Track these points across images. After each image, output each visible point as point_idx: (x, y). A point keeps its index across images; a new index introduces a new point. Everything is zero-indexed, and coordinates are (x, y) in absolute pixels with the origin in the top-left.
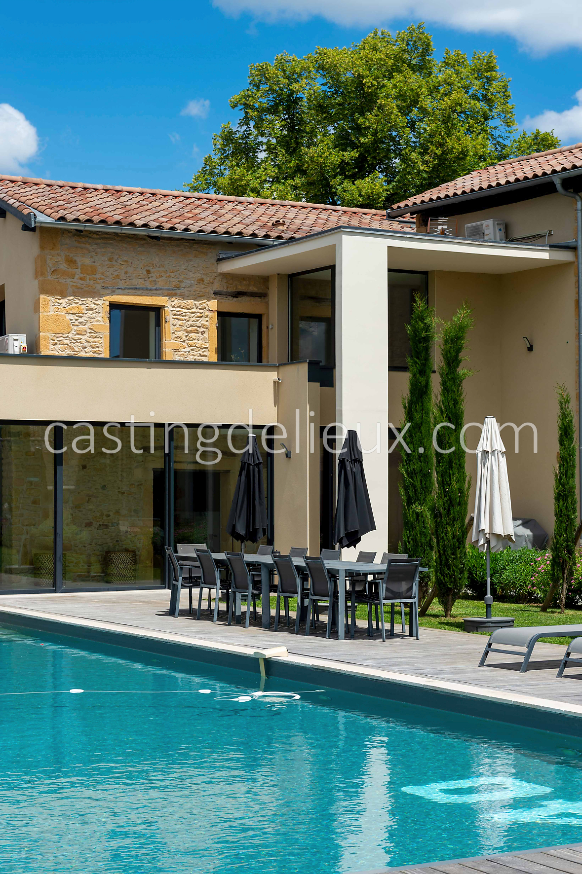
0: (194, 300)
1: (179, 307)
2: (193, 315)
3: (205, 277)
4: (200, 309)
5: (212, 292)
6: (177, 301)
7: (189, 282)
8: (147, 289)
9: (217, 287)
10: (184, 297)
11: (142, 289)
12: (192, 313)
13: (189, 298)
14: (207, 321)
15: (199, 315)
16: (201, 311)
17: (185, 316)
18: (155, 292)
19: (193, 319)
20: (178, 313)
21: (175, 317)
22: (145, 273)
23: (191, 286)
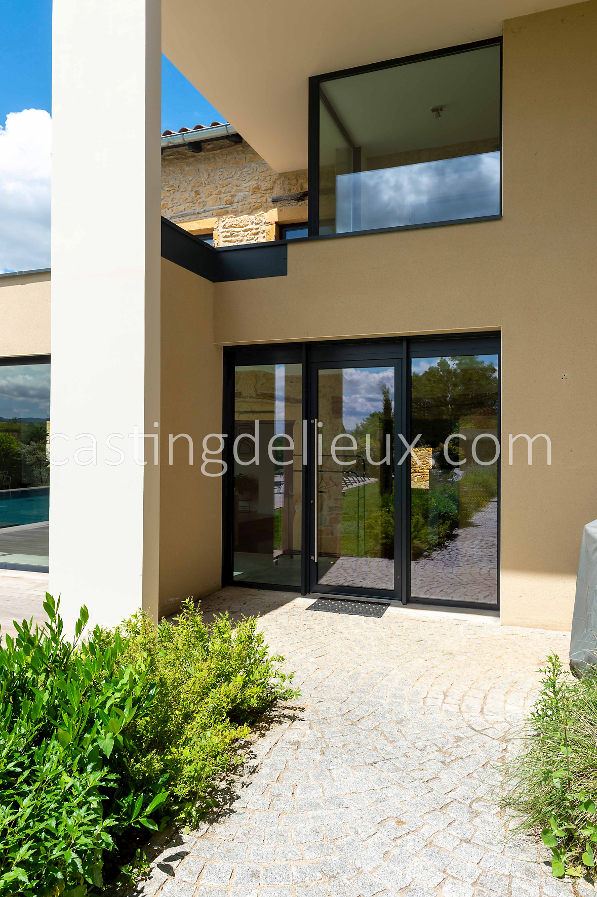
0: (249, 214)
1: (231, 226)
2: (246, 233)
3: (261, 184)
4: (256, 224)
5: (270, 200)
6: (229, 220)
7: (242, 194)
8: (194, 214)
9: (277, 192)
10: (236, 213)
11: (190, 214)
12: (246, 231)
13: (242, 213)
14: (264, 237)
15: (254, 231)
16: (258, 226)
17: (238, 235)
18: (204, 215)
19: (246, 238)
20: (229, 234)
21: (225, 239)
22: (193, 194)
23: (245, 198)
